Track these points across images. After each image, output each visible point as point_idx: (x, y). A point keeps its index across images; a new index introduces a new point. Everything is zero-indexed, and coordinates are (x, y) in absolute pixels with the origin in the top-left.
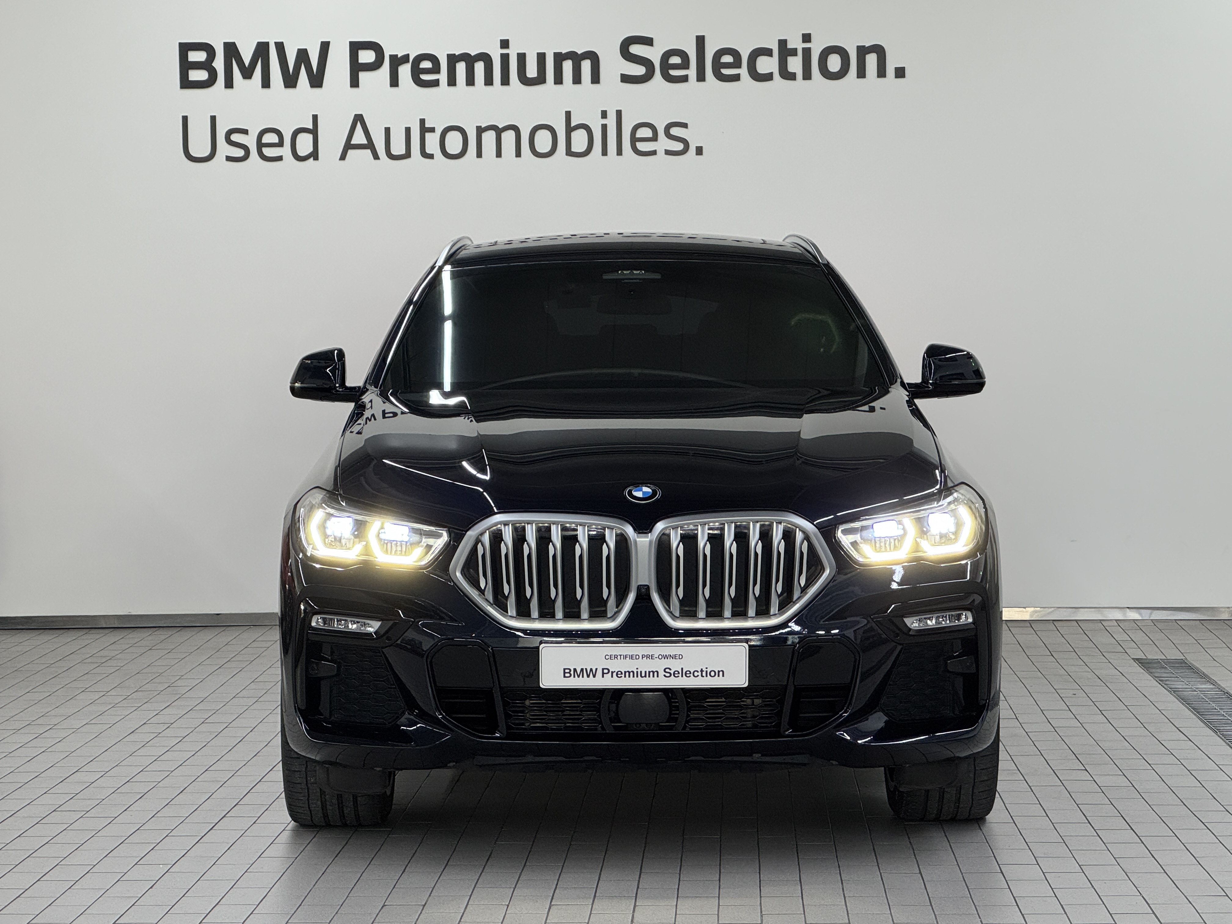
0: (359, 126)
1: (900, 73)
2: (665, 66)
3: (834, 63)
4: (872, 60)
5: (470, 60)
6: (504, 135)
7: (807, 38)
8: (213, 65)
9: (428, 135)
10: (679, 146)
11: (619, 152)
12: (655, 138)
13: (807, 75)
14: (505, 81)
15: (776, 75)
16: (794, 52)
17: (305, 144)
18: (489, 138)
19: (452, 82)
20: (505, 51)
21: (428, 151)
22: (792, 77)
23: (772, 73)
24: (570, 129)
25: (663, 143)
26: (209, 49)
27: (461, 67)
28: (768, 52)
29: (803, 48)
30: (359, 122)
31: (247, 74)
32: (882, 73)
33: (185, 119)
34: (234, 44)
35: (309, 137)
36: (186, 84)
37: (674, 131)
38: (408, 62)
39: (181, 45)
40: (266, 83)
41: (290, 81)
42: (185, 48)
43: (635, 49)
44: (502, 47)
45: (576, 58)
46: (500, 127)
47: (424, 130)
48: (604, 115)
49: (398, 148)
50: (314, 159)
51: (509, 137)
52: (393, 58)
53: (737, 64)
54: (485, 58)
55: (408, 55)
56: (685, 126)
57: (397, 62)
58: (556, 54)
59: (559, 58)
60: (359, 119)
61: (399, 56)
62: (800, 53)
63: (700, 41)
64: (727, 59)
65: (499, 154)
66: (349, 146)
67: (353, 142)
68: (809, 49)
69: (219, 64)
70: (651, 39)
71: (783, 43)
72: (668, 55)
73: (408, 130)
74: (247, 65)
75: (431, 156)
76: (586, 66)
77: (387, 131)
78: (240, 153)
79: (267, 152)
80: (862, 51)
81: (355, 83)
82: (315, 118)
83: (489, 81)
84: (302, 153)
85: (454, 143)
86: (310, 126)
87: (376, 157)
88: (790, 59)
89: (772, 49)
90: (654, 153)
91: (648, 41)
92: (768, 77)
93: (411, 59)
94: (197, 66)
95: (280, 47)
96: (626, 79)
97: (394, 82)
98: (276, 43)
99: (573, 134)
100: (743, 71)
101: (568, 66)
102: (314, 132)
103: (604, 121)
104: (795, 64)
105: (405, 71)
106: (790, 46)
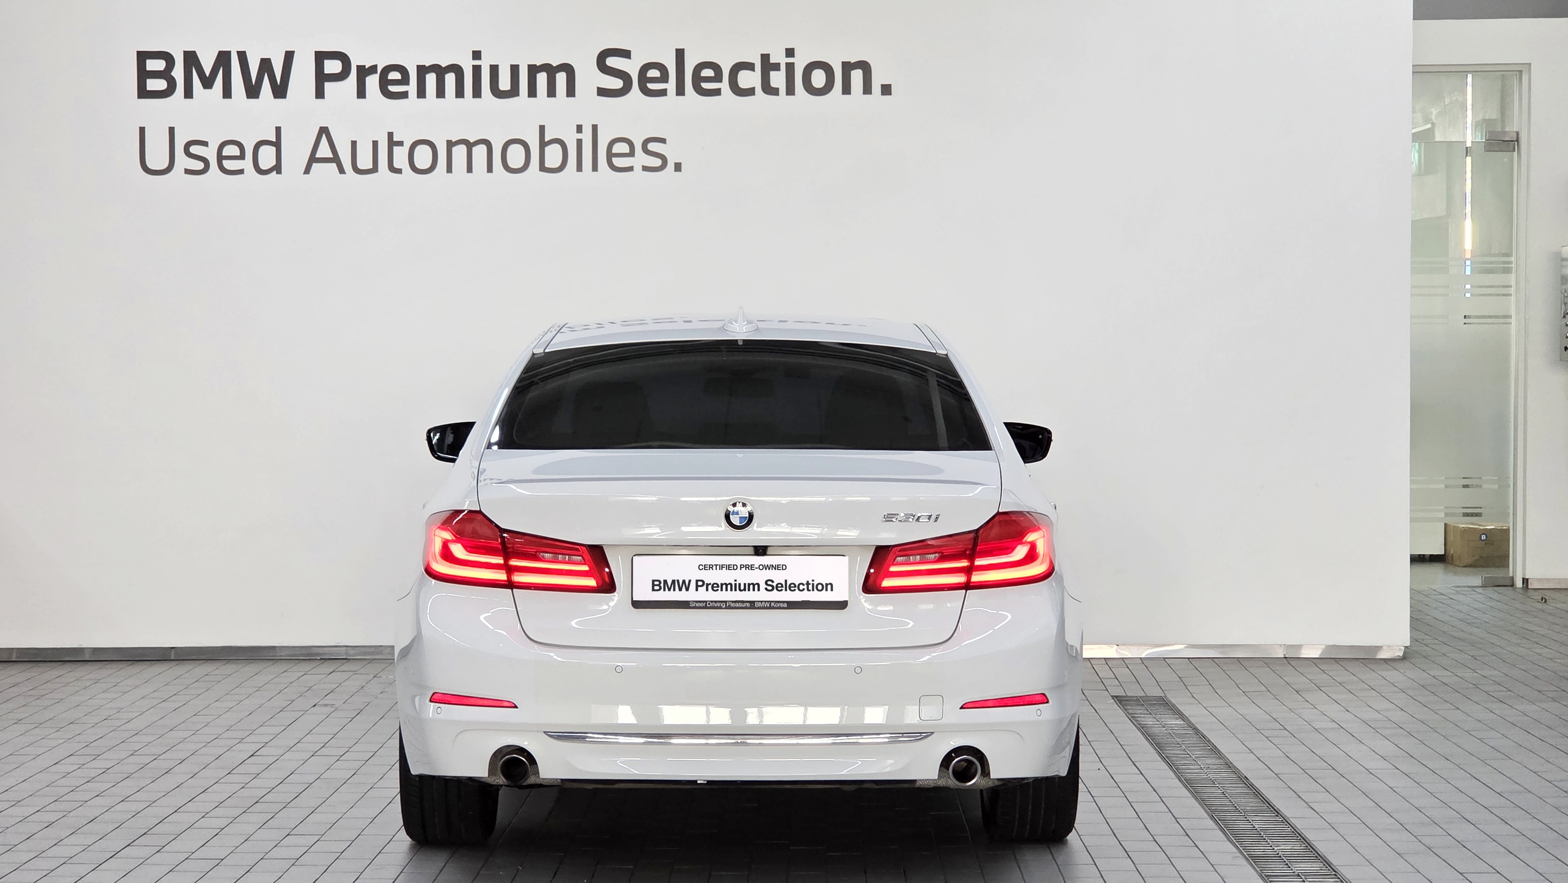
22: (775, 92)
70: (629, 52)
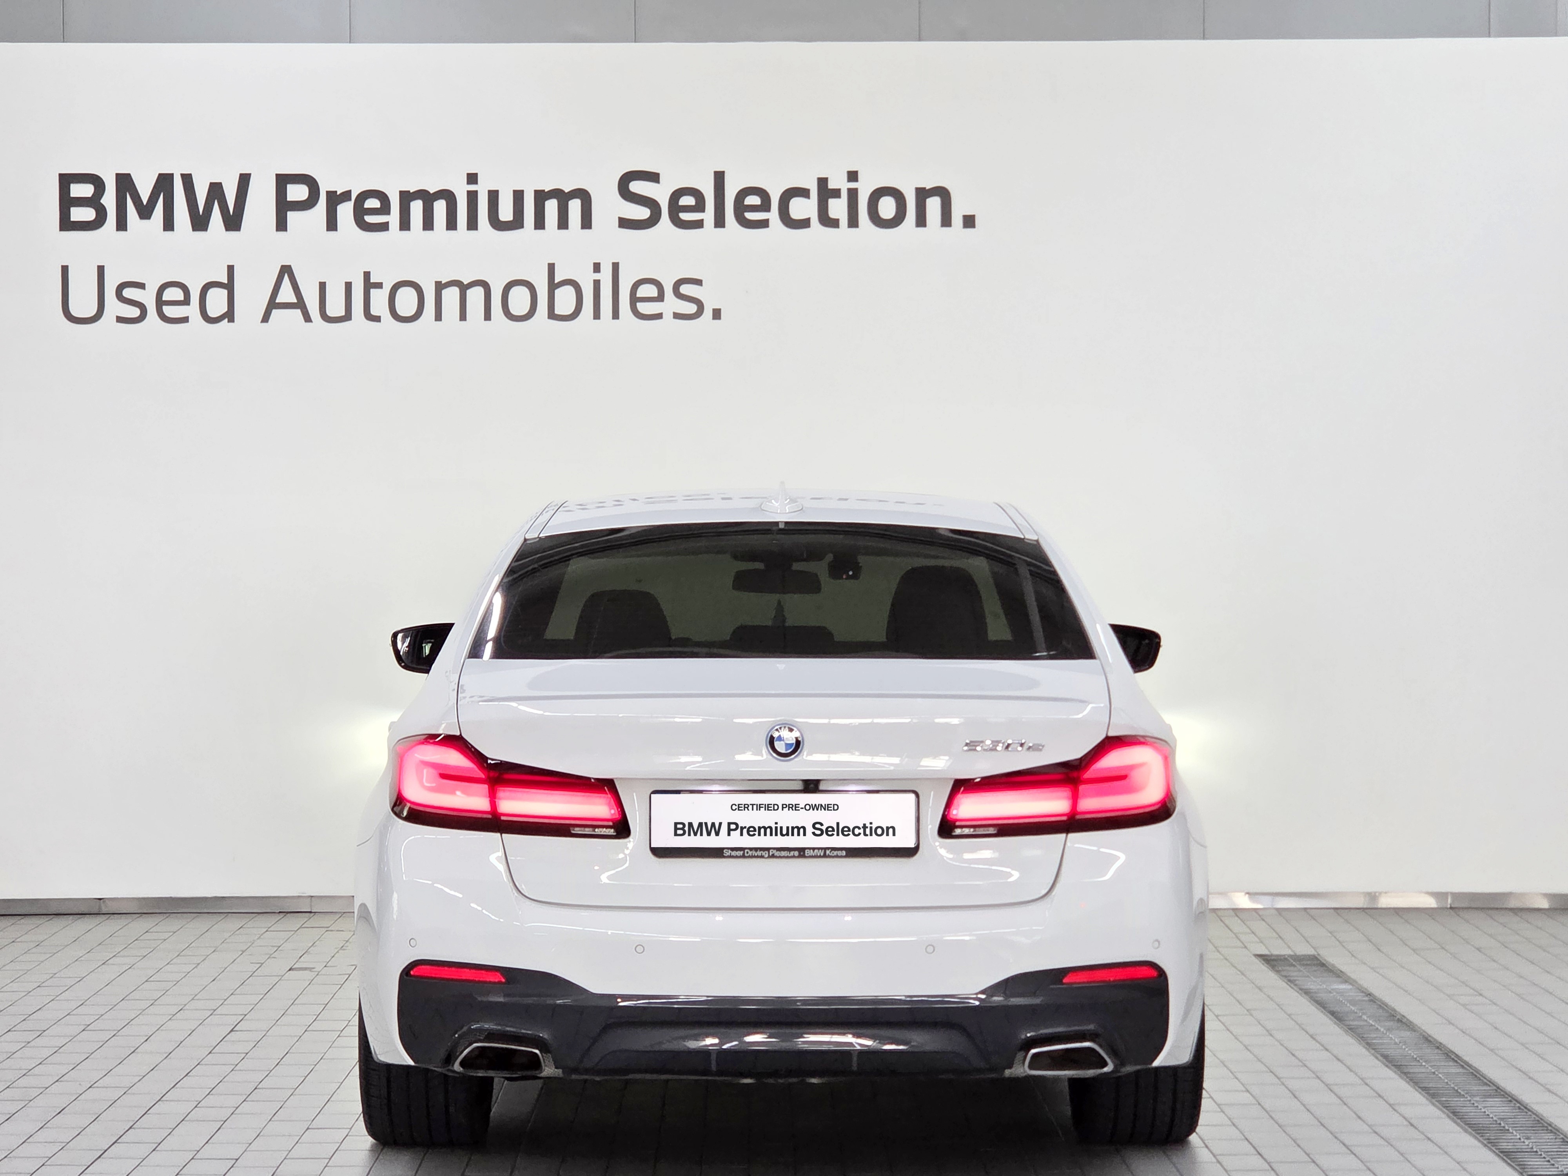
0: (286, 281)
1: (969, 221)
2: (675, 209)
3: (887, 208)
4: (934, 205)
5: (428, 198)
6: (470, 292)
7: (853, 176)
8: (102, 201)
9: (373, 291)
10: (692, 308)
11: (616, 315)
12: (660, 298)
13: (853, 222)
14: (472, 225)
15: (815, 221)
16: (836, 193)
17: (217, 302)
18: (451, 296)
19: (405, 225)
20: (472, 188)
21: (374, 312)
23: (809, 219)
24: (553, 286)
25: (671, 304)
26: (97, 181)
27: (417, 207)
28: (804, 193)
29: (849, 190)
30: (286, 276)
31: (145, 212)
32: (946, 221)
33: (65, 270)
34: (128, 176)
35: (225, 292)
36: (66, 224)
37: (685, 289)
38: (350, 200)
39: (61, 176)
40: (169, 225)
41: (200, 223)
42: (66, 180)
43: (636, 187)
44: (468, 183)
45: (562, 197)
46: (465, 283)
47: (369, 285)
48: (597, 268)
49: (336, 308)
50: (228, 322)
51: (476, 296)
52: (331, 195)
53: (765, 206)
54: (448, 196)
55: (350, 191)
56: (699, 282)
57: (334, 199)
58: (537, 192)
59: (541, 197)
60: (286, 270)
61: (338, 193)
62: (844, 194)
63: (719, 177)
64: (753, 200)
65: (463, 317)
66: (273, 304)
67: (279, 300)
68: (856, 190)
69: (109, 200)
71: (822, 182)
72: (677, 194)
73: (348, 286)
74: (145, 203)
75: (377, 319)
76: (575, 206)
77: (322, 286)
78: (135, 312)
79: (168, 311)
80: (922, 194)
81: (282, 225)
82: (231, 269)
83: (452, 225)
84: (213, 313)
85: (407, 301)
86: (225, 280)
87: (307, 318)
88: (832, 202)
89: (808, 191)
90: (659, 316)
91: (653, 177)
92: (805, 224)
93: (354, 197)
94: (81, 202)
95: (187, 179)
96: (625, 223)
97: (332, 224)
98: (183, 175)
99: (558, 292)
100: (773, 215)
101: (551, 207)
102: (229, 286)
103: (597, 276)
104: (838, 208)
105: (345, 211)
106: (831, 185)
